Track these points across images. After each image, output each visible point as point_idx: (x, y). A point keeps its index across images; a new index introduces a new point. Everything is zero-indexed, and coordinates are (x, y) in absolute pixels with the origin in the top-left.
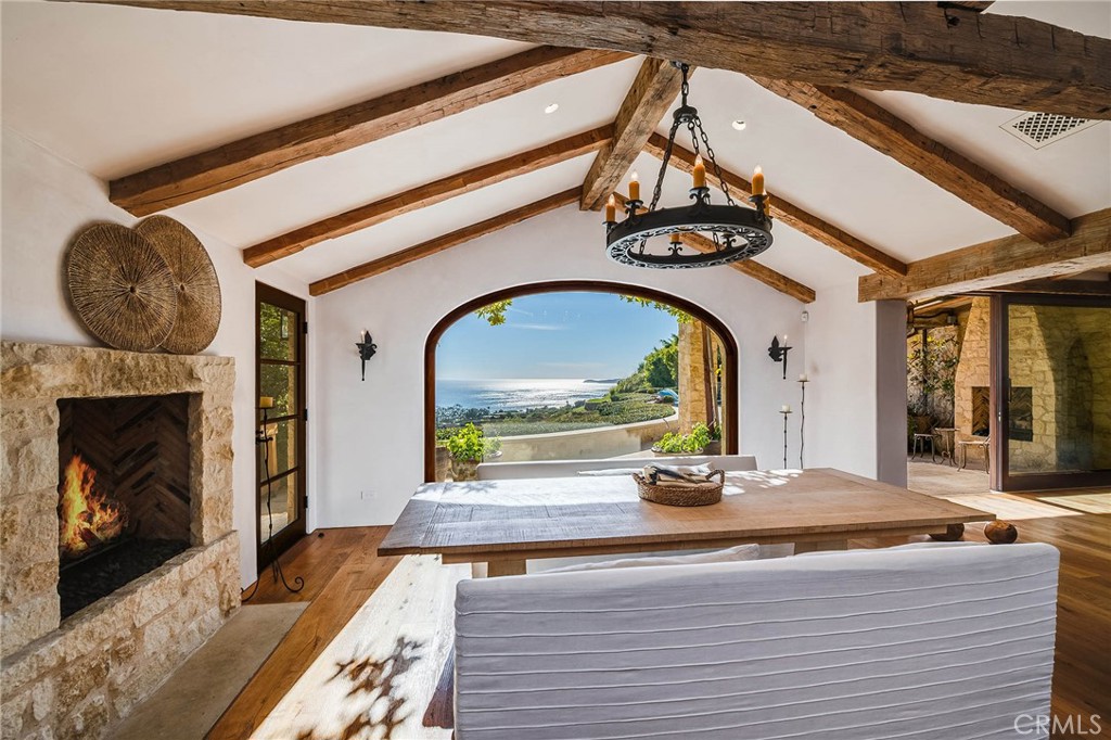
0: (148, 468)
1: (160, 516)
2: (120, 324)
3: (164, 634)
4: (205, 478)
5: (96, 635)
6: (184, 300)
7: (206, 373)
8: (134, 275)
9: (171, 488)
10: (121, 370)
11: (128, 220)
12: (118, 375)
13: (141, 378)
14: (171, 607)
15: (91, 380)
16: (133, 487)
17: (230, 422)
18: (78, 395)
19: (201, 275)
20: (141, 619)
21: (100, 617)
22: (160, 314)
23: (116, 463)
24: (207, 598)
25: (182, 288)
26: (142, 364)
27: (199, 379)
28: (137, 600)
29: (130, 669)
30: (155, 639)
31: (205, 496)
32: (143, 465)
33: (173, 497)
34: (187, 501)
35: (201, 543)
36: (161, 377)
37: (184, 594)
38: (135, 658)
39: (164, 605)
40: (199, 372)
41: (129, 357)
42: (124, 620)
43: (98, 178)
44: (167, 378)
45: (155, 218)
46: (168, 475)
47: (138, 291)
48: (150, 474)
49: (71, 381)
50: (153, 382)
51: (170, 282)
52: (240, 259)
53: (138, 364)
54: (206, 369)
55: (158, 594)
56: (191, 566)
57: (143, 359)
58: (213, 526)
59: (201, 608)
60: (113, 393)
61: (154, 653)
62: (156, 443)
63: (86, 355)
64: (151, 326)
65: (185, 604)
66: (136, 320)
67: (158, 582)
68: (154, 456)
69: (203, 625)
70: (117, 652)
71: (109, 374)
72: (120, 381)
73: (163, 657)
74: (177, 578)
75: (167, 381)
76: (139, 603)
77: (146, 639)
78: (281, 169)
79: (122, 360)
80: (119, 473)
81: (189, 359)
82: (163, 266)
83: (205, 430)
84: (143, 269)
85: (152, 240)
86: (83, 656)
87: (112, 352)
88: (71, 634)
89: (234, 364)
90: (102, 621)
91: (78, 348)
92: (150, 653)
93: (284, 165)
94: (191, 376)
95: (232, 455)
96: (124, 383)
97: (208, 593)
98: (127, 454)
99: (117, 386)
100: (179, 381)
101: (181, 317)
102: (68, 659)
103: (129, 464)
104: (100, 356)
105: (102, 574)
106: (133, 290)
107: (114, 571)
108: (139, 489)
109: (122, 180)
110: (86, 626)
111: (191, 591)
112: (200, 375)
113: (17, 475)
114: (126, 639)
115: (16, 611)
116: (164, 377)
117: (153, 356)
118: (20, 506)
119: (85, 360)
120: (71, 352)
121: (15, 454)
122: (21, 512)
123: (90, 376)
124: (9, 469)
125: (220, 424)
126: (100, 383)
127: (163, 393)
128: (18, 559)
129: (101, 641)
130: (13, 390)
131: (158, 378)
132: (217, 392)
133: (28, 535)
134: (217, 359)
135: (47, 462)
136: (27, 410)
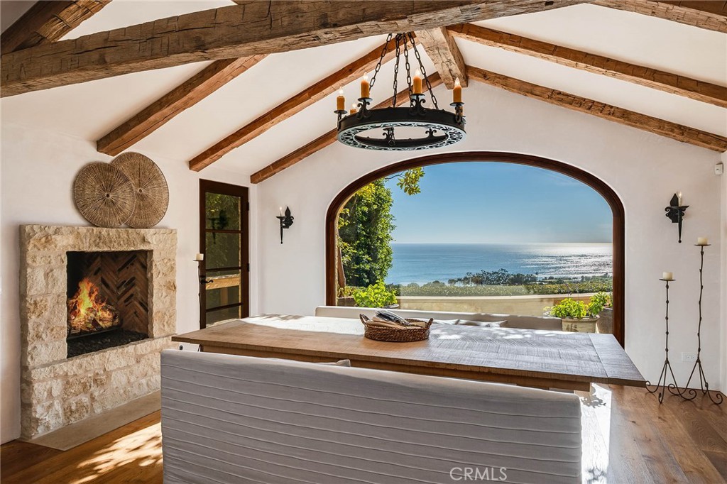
0: (131, 292)
1: (136, 319)
2: (101, 214)
3: (124, 380)
4: (154, 299)
5: (84, 367)
6: (142, 197)
7: (154, 239)
8: (110, 188)
9: (141, 304)
10: (100, 238)
11: (107, 159)
12: (98, 241)
13: (111, 242)
14: (128, 366)
15: (83, 243)
16: (125, 301)
17: (172, 268)
18: (76, 250)
19: (154, 182)
20: (110, 368)
21: (85, 359)
22: (124, 207)
23: (118, 288)
24: (154, 369)
25: (141, 191)
26: (111, 234)
27: (149, 242)
28: (107, 357)
29: (102, 391)
30: (119, 380)
31: (155, 309)
32: (130, 289)
33: (141, 308)
34: (147, 310)
35: (152, 337)
36: (124, 241)
37: (138, 362)
38: (106, 387)
39: (124, 364)
40: (149, 238)
41: (104, 231)
42: (100, 365)
43: (90, 141)
44: (128, 242)
45: (124, 155)
46: (139, 296)
47: (111, 196)
48: (132, 295)
49: (71, 242)
50: (119, 244)
51: (132, 188)
52: (187, 167)
53: (109, 234)
54: (154, 237)
55: (121, 357)
56: (142, 347)
57: (113, 232)
58: (160, 328)
59: (150, 373)
60: (95, 249)
61: (117, 387)
62: (134, 278)
63: (80, 231)
64: (119, 214)
65: (139, 367)
66: (110, 211)
67: (121, 350)
68: (134, 285)
69: (149, 383)
70: (96, 380)
71: (93, 239)
72: (98, 243)
73: (122, 391)
74: (132, 351)
75: (128, 243)
76: (108, 359)
77: (113, 378)
78: (169, 119)
79: (100, 233)
80: (119, 293)
81: (143, 231)
82: (127, 180)
83: (154, 271)
84: (115, 184)
85: (121, 168)
86: (76, 375)
87: (95, 229)
88: (70, 362)
89: (176, 233)
90: (87, 361)
91: (76, 228)
92: (115, 387)
93: (169, 117)
94: (144, 240)
95: (175, 288)
96: (101, 244)
97: (155, 366)
98: (123, 283)
99: (97, 245)
100: (135, 243)
101: (139, 207)
102: (69, 374)
103: (123, 289)
104: (88, 231)
105: (99, 342)
106: (108, 196)
107: (106, 342)
108: (127, 303)
109: (101, 140)
110: (78, 361)
111: (143, 361)
112: (149, 240)
113: (47, 284)
114: (101, 375)
115: (47, 345)
116: (126, 241)
117: (119, 230)
118: (49, 299)
119: (79, 233)
120: (72, 229)
121: (47, 275)
122: (50, 302)
123: (82, 240)
124: (44, 281)
125: (165, 269)
126: (88, 244)
127: (126, 250)
128: (49, 322)
129: (87, 371)
130: (45, 247)
131: (122, 242)
132: (163, 250)
133: (53, 312)
134: (162, 231)
135: (61, 280)
136: (52, 256)
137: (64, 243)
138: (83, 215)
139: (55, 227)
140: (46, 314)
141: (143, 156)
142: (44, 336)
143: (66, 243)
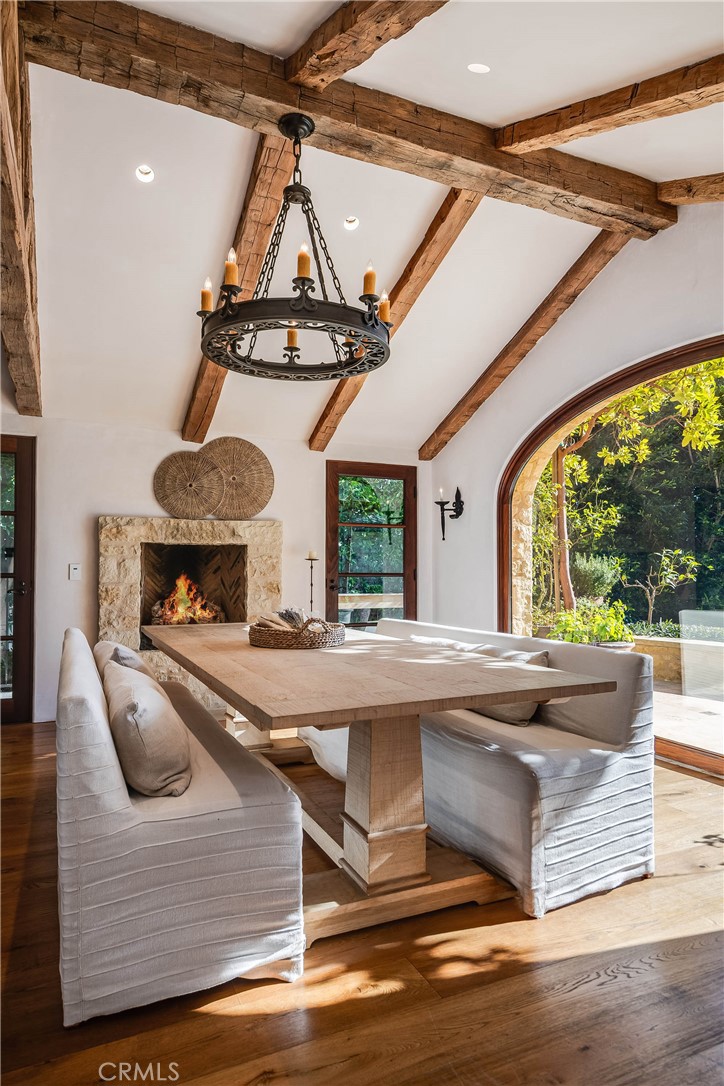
2: (181, 505)
4: (248, 601)
6: (235, 486)
7: (247, 533)
8: (192, 477)
10: (178, 530)
11: (194, 447)
12: (175, 533)
13: (191, 534)
15: (157, 535)
17: (275, 567)
18: (150, 541)
19: (254, 467)
22: (210, 497)
25: (234, 479)
26: (191, 526)
27: (241, 536)
40: (240, 531)
41: (182, 523)
44: (213, 535)
45: (215, 441)
47: (194, 485)
50: (201, 536)
51: (221, 476)
52: (307, 447)
53: (189, 526)
54: (247, 531)
57: (194, 524)
60: (171, 541)
63: (153, 522)
64: (203, 505)
66: (192, 501)
71: (170, 531)
75: (213, 537)
79: (179, 524)
81: (232, 523)
82: (215, 468)
83: (249, 569)
84: (199, 472)
85: (210, 456)
87: (174, 520)
88: (143, 655)
89: (281, 525)
91: (150, 519)
94: (234, 533)
95: (280, 591)
96: (178, 536)
99: (175, 538)
100: (223, 536)
101: (230, 497)
104: (164, 522)
106: (191, 485)
109: (183, 428)
112: (241, 534)
113: (119, 574)
114: (175, 674)
115: (118, 633)
116: (210, 534)
117: (203, 522)
118: (121, 588)
119: (152, 524)
120: (146, 520)
121: (119, 564)
122: (122, 590)
123: (156, 532)
124: (116, 571)
125: (264, 568)
126: (164, 536)
127: (210, 544)
128: (121, 610)
129: (157, 666)
130: (116, 537)
131: (204, 535)
132: (261, 545)
133: (125, 602)
134: (260, 523)
135: (133, 571)
136: (125, 547)
137: (135, 534)
138: (164, 506)
139: (128, 519)
140: (118, 603)
141: (240, 439)
142: (115, 624)
143: (137, 535)
